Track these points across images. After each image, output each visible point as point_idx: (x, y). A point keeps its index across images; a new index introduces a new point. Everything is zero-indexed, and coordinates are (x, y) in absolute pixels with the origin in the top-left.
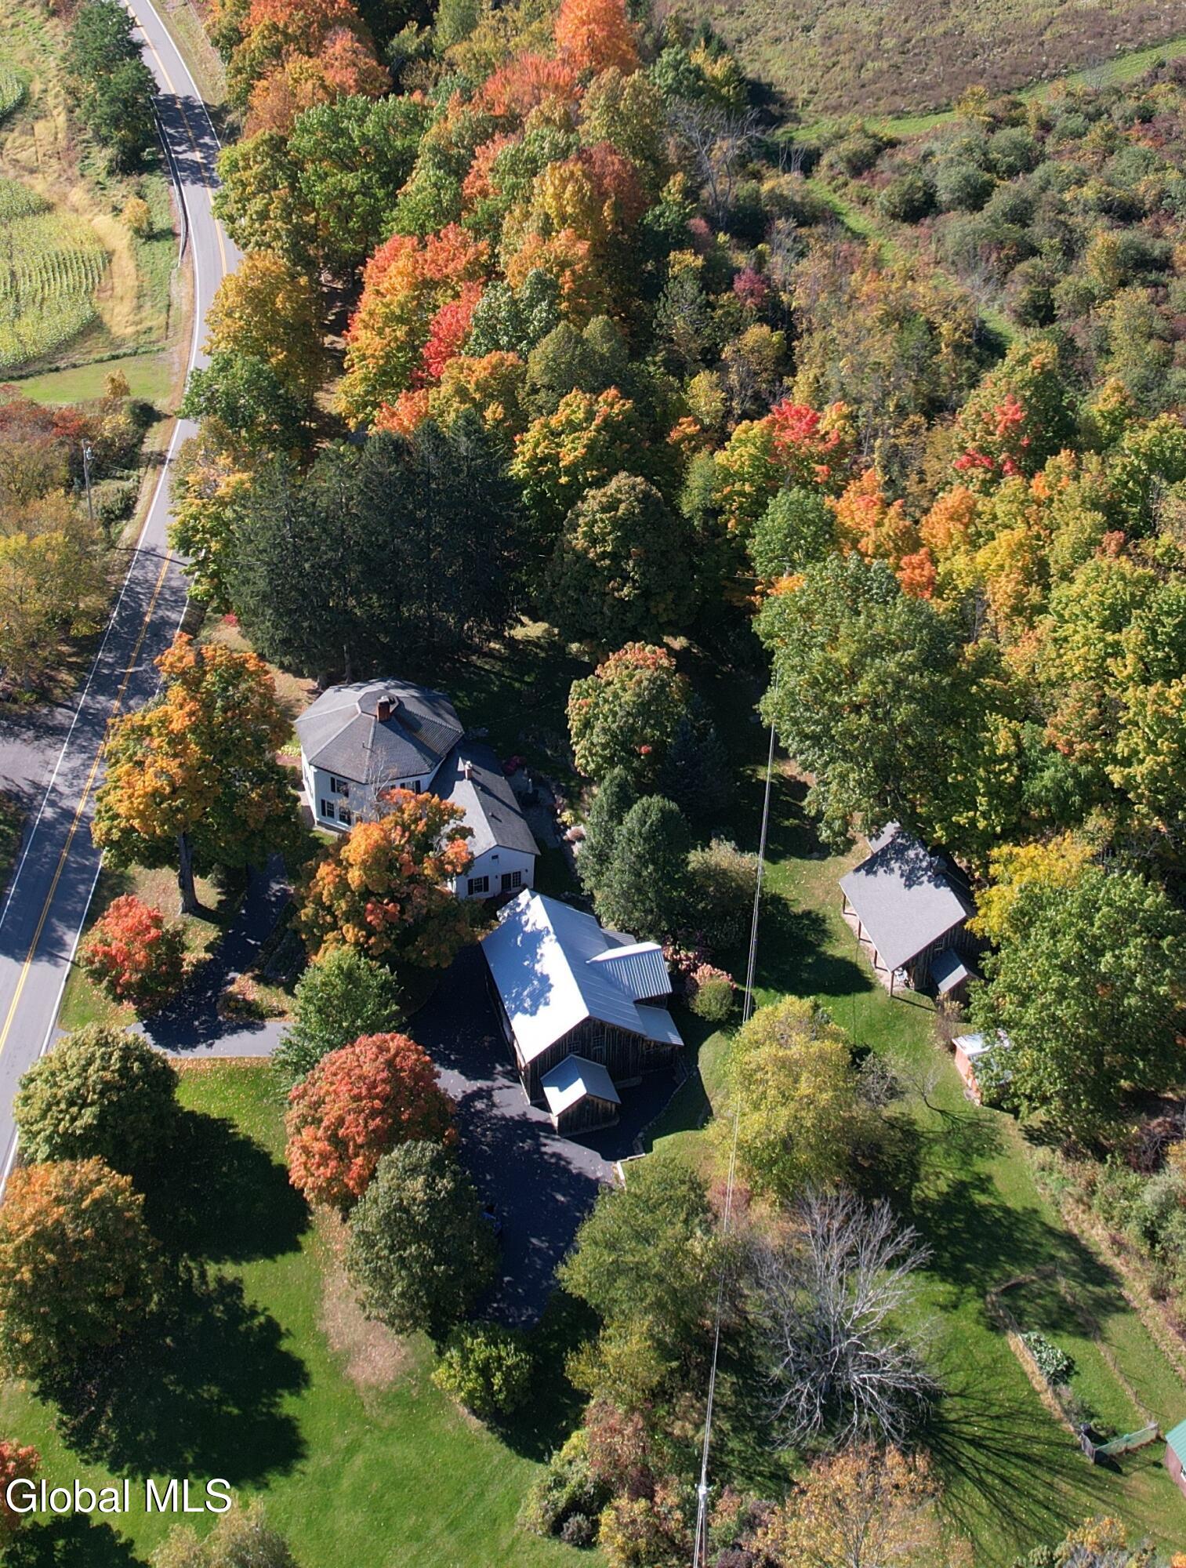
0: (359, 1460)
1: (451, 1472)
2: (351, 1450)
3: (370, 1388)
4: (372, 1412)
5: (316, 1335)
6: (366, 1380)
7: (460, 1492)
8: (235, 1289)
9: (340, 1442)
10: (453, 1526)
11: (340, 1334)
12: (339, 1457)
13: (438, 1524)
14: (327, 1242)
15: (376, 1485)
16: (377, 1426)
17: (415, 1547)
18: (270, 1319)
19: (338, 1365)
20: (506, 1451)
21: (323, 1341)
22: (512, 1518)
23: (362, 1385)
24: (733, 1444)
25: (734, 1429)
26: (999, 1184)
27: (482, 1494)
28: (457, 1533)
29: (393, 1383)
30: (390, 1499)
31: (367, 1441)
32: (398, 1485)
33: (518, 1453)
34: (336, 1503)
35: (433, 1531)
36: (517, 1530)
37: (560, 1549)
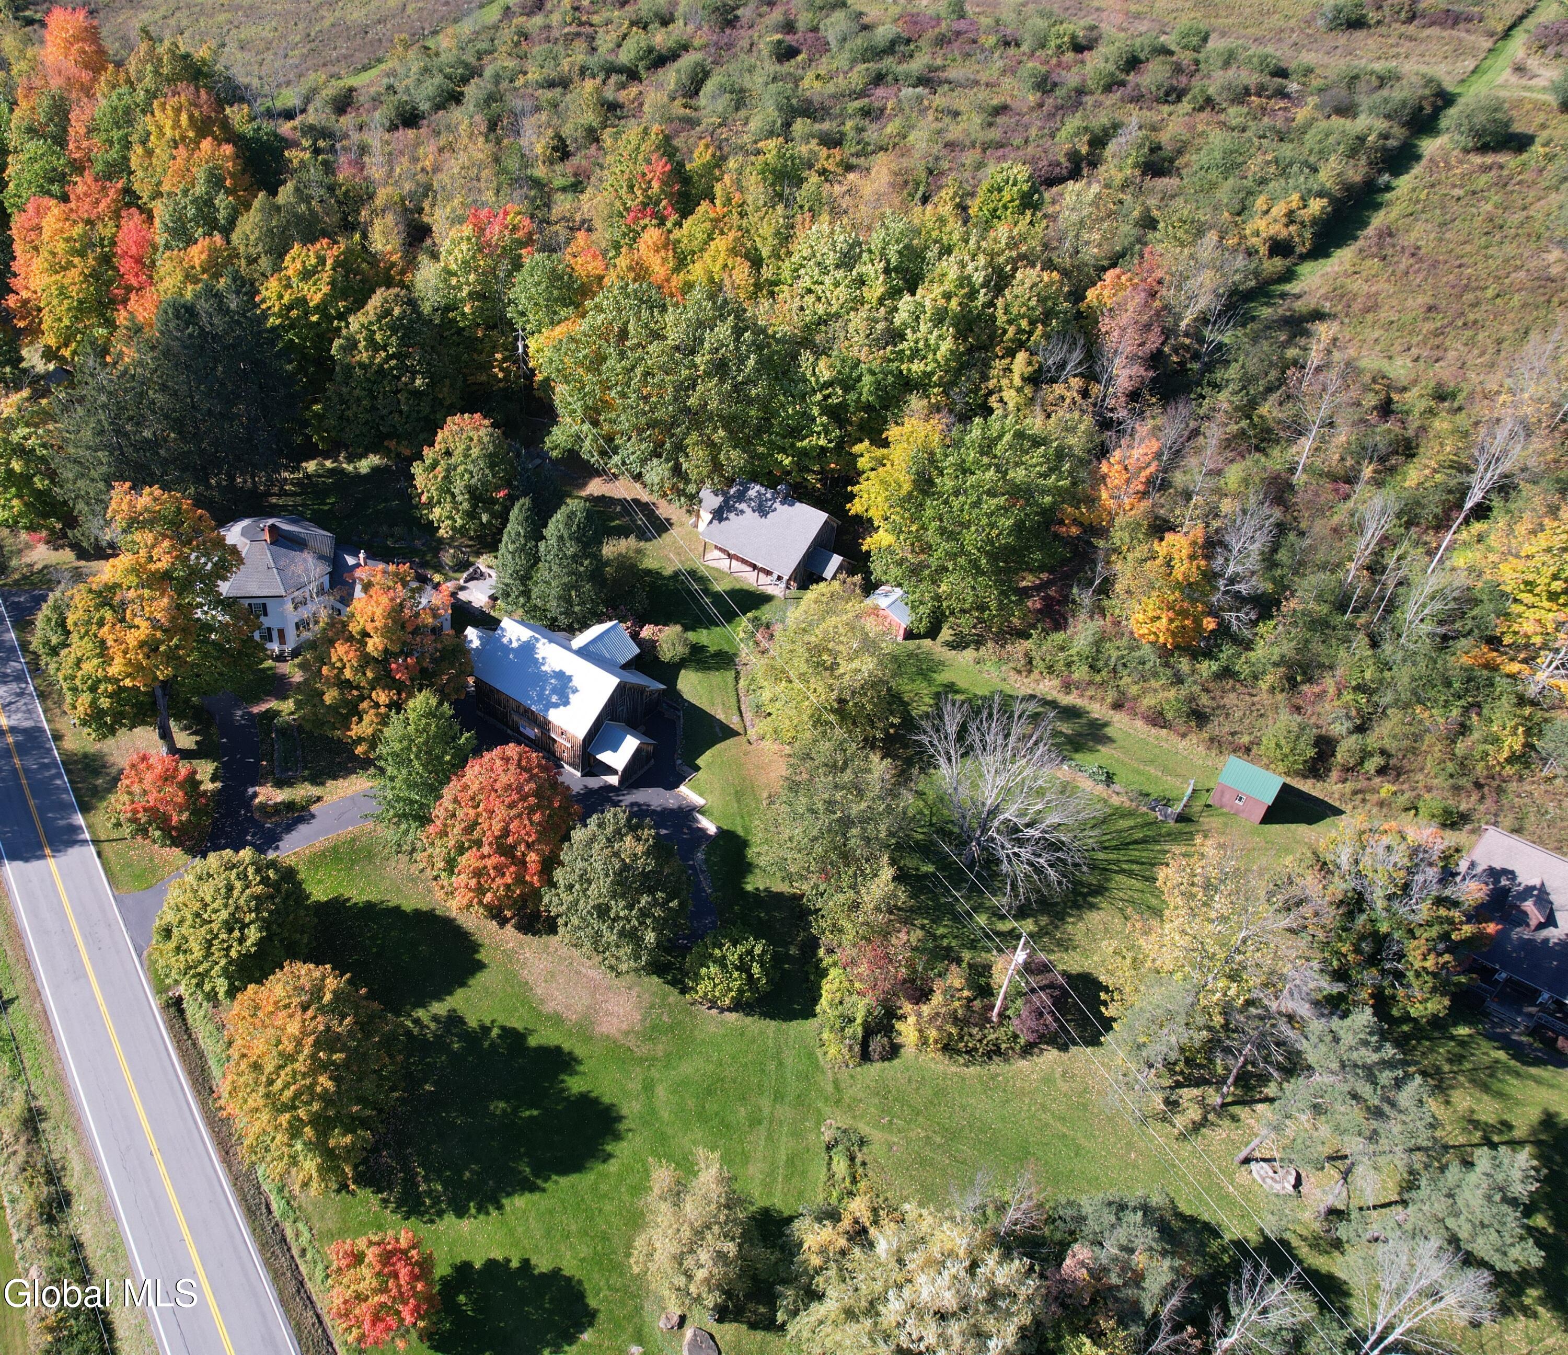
0: (661, 1091)
1: (744, 1061)
2: (648, 1087)
3: (627, 1033)
4: (644, 1050)
5: (548, 1018)
6: (619, 1030)
7: (763, 1071)
8: (454, 1020)
9: (635, 1086)
10: (779, 1097)
11: (569, 1007)
12: (642, 1097)
13: (765, 1103)
14: (498, 947)
15: (691, 1103)
16: (655, 1059)
17: (762, 1130)
18: (503, 1028)
19: (584, 1031)
20: (773, 1023)
21: (557, 1020)
22: (817, 1067)
23: (618, 1035)
24: (941, 931)
25: (933, 921)
26: (962, 684)
27: (781, 1064)
28: (787, 1100)
29: (644, 1020)
30: (711, 1106)
31: (654, 1073)
32: (709, 1092)
33: (784, 1020)
34: (670, 1132)
35: (766, 1112)
36: (830, 1074)
37: (875, 1069)
